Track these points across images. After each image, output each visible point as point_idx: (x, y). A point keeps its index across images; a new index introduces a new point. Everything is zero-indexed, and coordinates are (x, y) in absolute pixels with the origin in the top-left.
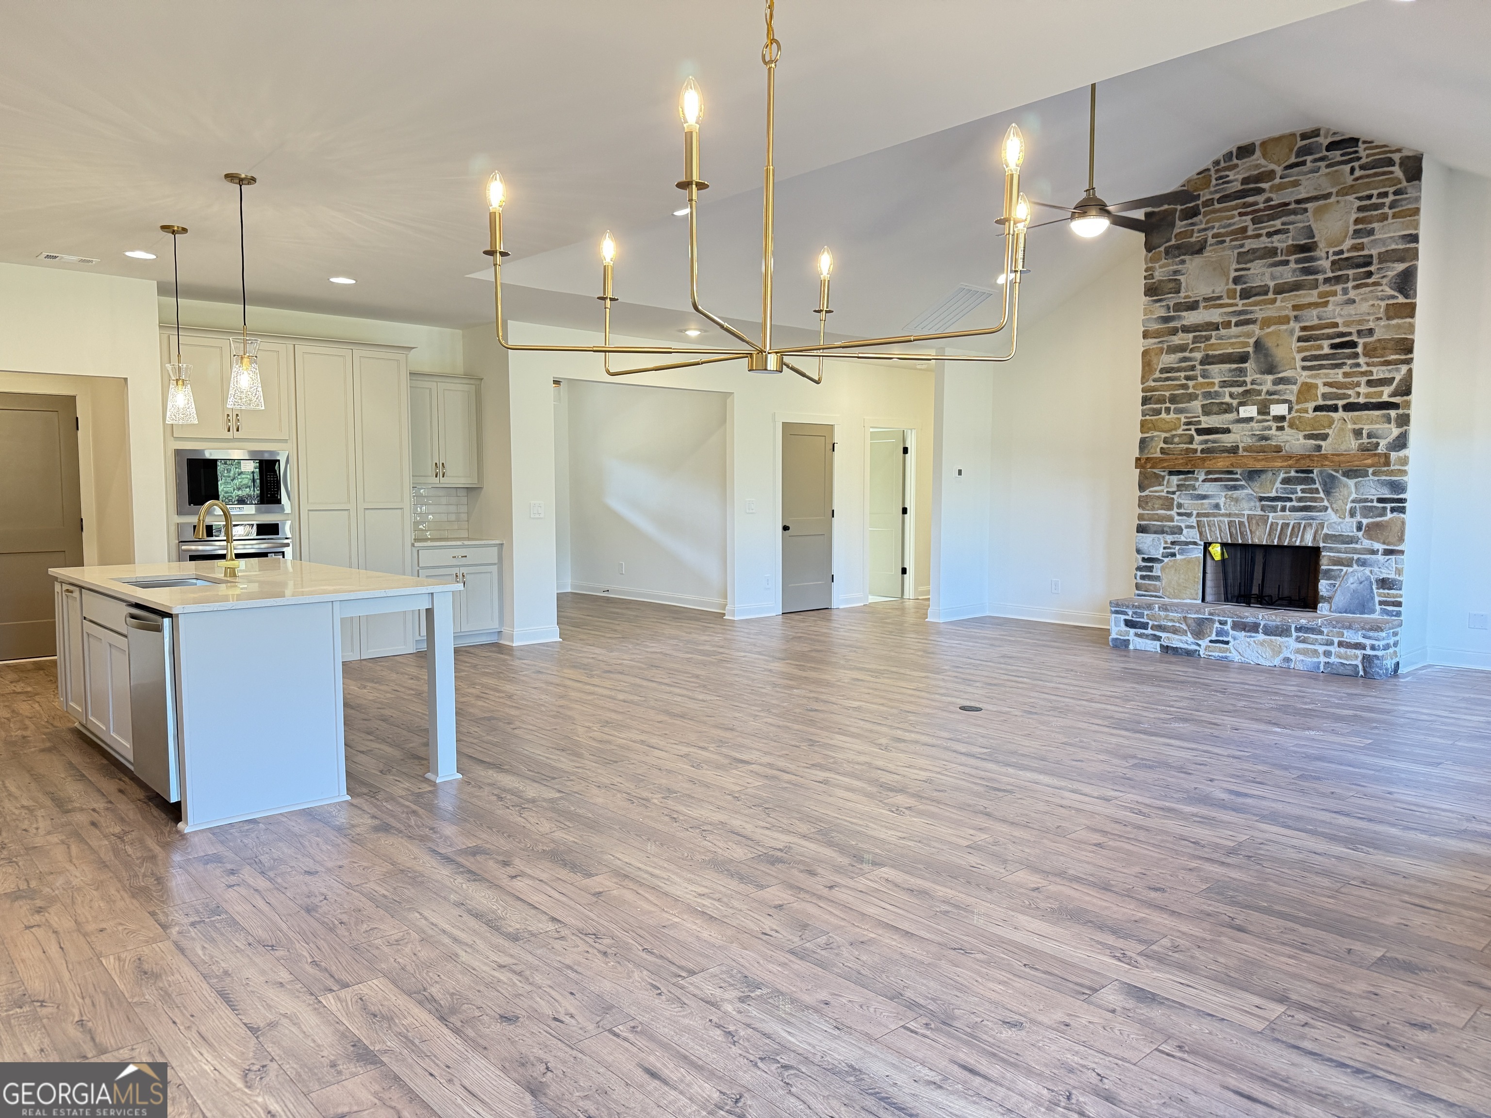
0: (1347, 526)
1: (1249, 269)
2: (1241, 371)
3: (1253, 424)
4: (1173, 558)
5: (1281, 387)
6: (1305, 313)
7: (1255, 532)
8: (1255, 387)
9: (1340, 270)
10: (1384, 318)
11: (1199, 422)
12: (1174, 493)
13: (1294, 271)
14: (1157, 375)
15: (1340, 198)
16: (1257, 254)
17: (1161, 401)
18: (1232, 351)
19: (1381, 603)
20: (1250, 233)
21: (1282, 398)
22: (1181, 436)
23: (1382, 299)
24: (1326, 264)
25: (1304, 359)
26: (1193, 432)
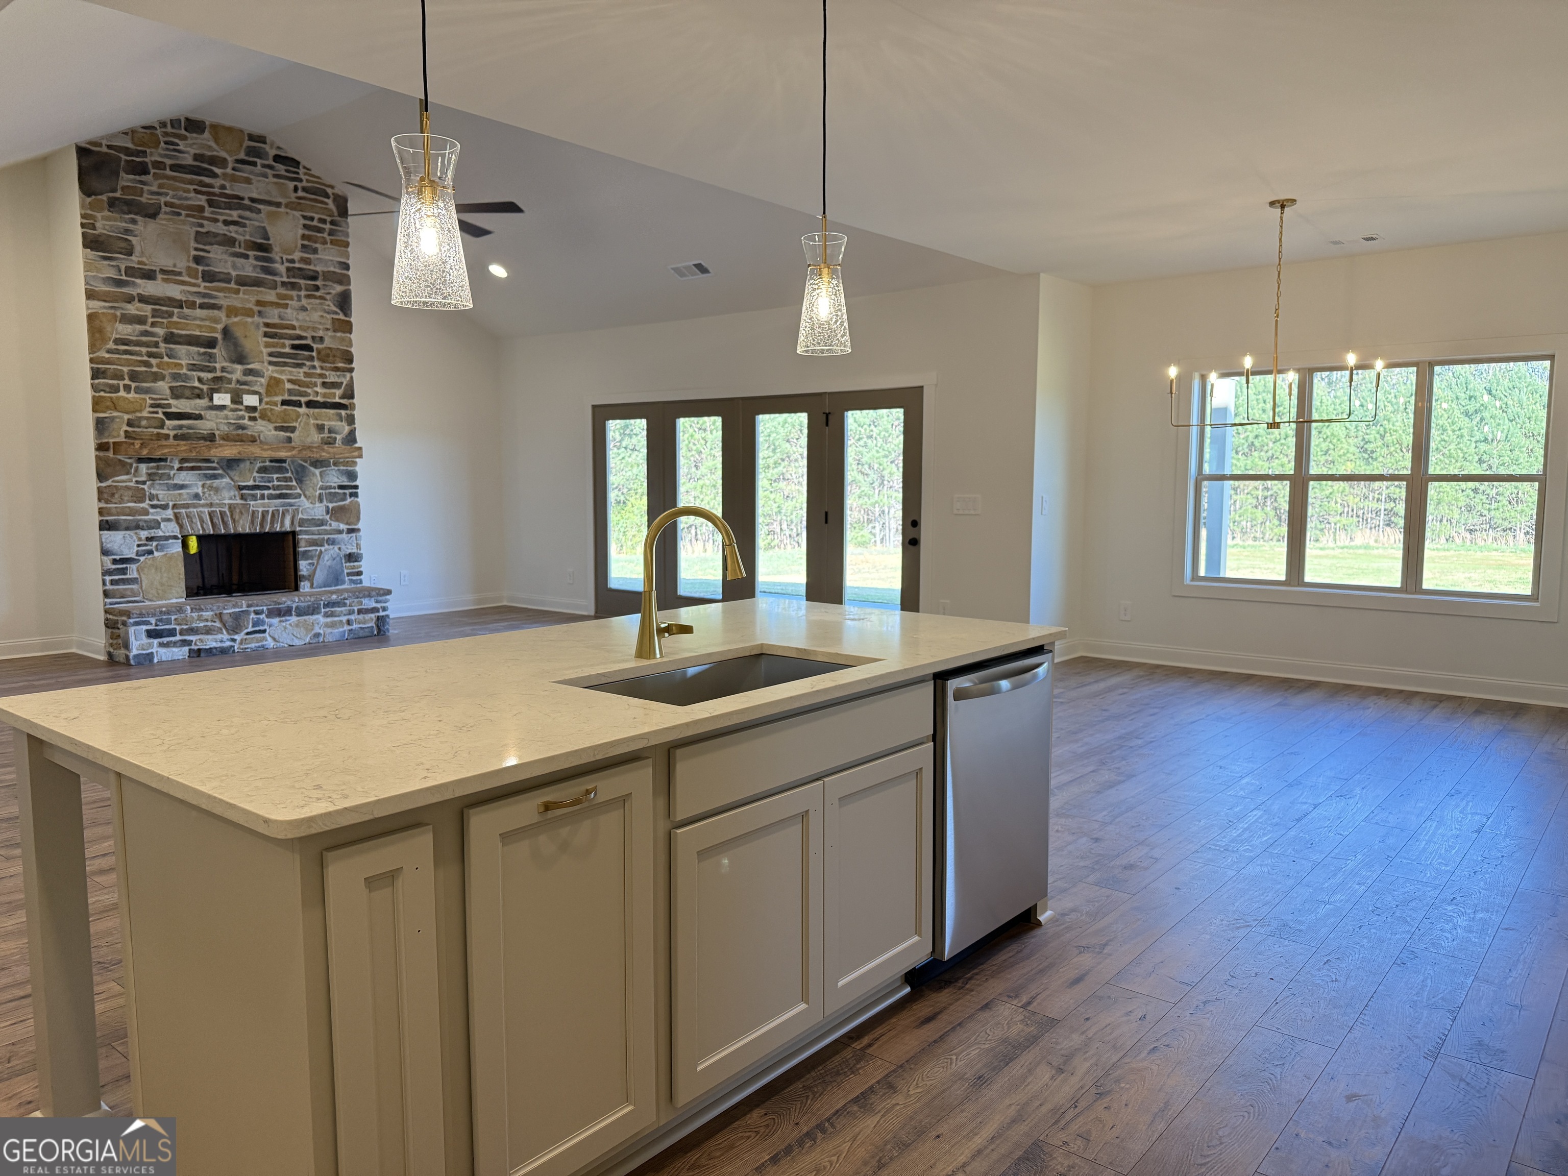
0: (318, 510)
1: (209, 252)
2: (211, 357)
3: (226, 412)
4: (150, 556)
5: (250, 378)
6: (268, 310)
7: (238, 521)
8: (224, 374)
9: (294, 277)
10: (331, 330)
11: (169, 406)
12: (144, 483)
13: (255, 267)
14: (111, 345)
15: (289, 211)
16: (218, 239)
17: (119, 376)
18: (199, 333)
19: (349, 574)
20: (206, 214)
21: (252, 389)
22: (147, 418)
23: (328, 313)
24: (282, 269)
25: (271, 355)
26: (161, 415)
